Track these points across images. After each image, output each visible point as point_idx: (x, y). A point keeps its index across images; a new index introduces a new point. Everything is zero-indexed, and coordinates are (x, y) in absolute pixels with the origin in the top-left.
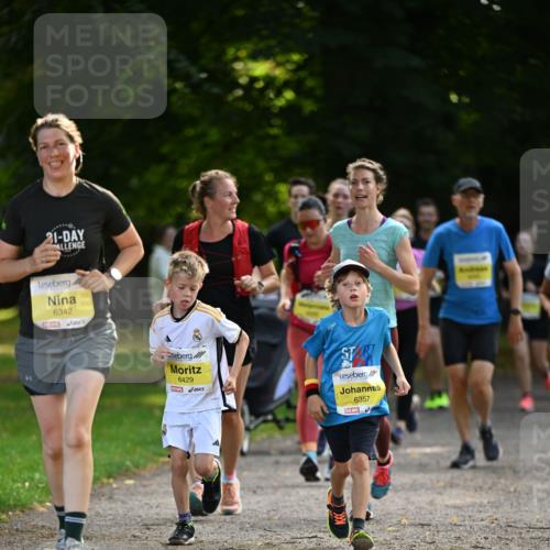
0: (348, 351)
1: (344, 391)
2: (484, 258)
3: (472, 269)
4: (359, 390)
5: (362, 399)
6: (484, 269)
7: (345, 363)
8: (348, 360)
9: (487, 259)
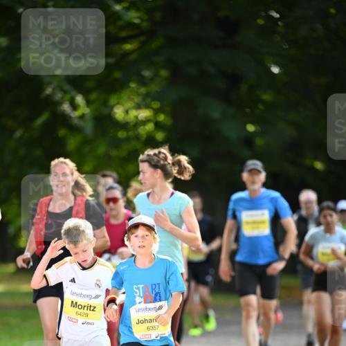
0: (138, 289)
1: (139, 322)
2: (263, 214)
3: (254, 222)
4: (151, 321)
5: (153, 328)
6: (262, 222)
7: (138, 299)
8: (139, 296)
9: (265, 215)
